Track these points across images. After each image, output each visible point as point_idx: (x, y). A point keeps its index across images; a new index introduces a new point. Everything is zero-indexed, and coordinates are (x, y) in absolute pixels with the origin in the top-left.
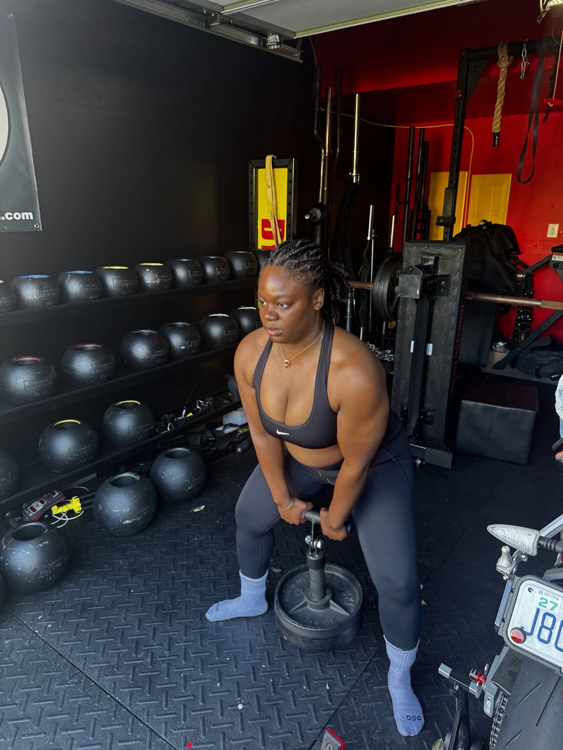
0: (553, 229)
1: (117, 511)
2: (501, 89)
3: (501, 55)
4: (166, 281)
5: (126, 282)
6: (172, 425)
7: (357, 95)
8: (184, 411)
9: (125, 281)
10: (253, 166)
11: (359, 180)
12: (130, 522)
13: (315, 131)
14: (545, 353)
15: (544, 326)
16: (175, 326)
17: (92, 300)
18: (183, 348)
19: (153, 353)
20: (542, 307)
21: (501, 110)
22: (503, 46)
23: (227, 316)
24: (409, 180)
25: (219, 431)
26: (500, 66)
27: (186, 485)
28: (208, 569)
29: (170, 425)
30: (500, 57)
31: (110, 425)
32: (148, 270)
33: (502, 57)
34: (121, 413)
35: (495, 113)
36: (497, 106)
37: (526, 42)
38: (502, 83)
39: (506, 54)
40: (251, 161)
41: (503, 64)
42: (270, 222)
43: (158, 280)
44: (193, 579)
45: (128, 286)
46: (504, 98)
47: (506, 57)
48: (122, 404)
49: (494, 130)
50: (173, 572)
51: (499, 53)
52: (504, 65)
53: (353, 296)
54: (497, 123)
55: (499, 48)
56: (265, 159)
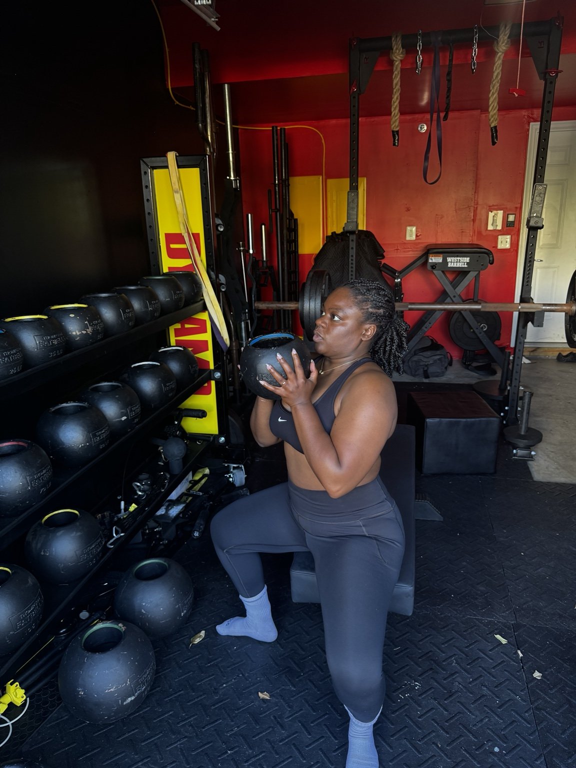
0: (411, 231)
1: (112, 690)
2: (396, 84)
3: (395, 47)
4: (100, 329)
5: (54, 339)
6: (118, 529)
7: (226, 85)
8: (123, 503)
9: (52, 337)
10: (148, 166)
11: (238, 185)
12: (133, 698)
13: (200, 125)
14: (429, 353)
15: (426, 328)
16: (97, 390)
17: (14, 374)
18: (124, 418)
19: (95, 436)
20: (482, 310)
21: (398, 105)
22: (397, 37)
23: (159, 364)
24: (277, 186)
25: (161, 515)
26: (395, 58)
27: (178, 612)
28: (273, 728)
29: (115, 529)
30: (395, 48)
31: (44, 555)
32: (72, 315)
33: (397, 49)
34: (59, 534)
35: (393, 109)
36: (394, 102)
37: (420, 34)
38: (397, 77)
39: (400, 46)
40: (144, 159)
41: (398, 56)
42: (183, 237)
43: (90, 329)
44: (264, 752)
45: (58, 344)
46: (400, 94)
47: (400, 49)
48: (48, 518)
49: (394, 128)
50: (229, 752)
51: (393, 45)
52: (399, 58)
53: (247, 318)
54: (396, 120)
55: (393, 39)
56: (166, 157)
